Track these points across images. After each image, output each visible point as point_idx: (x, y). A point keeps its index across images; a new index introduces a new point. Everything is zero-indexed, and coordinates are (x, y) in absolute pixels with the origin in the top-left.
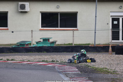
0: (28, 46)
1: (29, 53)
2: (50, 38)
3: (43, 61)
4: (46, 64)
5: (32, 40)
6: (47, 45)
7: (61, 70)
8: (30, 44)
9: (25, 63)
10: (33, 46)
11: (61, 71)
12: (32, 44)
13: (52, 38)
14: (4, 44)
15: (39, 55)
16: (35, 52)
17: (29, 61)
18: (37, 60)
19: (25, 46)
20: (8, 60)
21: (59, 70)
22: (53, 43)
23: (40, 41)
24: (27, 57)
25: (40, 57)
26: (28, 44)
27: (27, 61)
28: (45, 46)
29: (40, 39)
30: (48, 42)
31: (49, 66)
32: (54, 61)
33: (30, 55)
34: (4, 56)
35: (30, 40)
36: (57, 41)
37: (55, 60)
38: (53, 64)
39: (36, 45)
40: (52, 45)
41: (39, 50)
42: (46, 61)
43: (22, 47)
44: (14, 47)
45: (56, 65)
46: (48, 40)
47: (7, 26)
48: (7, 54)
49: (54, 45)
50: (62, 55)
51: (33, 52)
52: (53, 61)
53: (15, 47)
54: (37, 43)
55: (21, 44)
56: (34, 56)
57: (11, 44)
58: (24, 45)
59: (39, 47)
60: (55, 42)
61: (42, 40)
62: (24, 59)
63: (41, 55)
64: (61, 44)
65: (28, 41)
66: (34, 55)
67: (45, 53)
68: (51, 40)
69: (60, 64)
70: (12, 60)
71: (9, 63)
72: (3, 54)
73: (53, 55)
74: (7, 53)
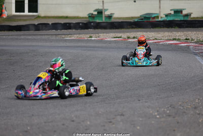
0: (154, 20)
1: (157, 29)
2: (184, 9)
3: (174, 39)
4: (178, 44)
5: (160, 12)
6: (179, 18)
7: (197, 51)
8: (158, 17)
9: (150, 41)
10: (162, 20)
11: (197, 53)
12: (160, 18)
13: (185, 9)
14: (124, 17)
15: (168, 31)
16: (163, 27)
17: (156, 39)
18: (167, 38)
19: (151, 20)
20: (129, 38)
21: (194, 51)
22: (187, 15)
23: (171, 14)
24: (153, 33)
25: (170, 34)
26: (155, 17)
27: (154, 40)
28: (176, 19)
29: (171, 10)
30: (180, 14)
31: (182, 46)
32: (188, 39)
33: (158, 31)
34: (124, 32)
35: (157, 12)
36: (192, 13)
37: (190, 38)
38: (187, 43)
39: (166, 18)
40: (186, 19)
41: (168, 24)
42: (179, 40)
43: (147, 22)
44: (136, 20)
45: (191, 44)
46: (181, 11)
48: (127, 30)
49: (188, 19)
50: (199, 31)
51: (161, 27)
52: (186, 39)
53: (137, 22)
54: (166, 16)
55: (145, 18)
56: (162, 33)
57: (132, 18)
58: (149, 18)
59: (169, 21)
60: (190, 15)
61: (172, 12)
62: (149, 36)
63: (172, 32)
64: (197, 18)
65: (155, 14)
66: (162, 31)
67: (177, 29)
68: (184, 12)
69: (196, 43)
70: (134, 38)
71: (130, 41)
72: (123, 30)
73: (187, 31)
74: (128, 28)
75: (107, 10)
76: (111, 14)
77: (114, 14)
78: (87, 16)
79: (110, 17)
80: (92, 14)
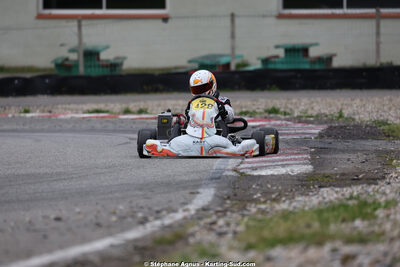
13: (316, 44)
22: (320, 60)
23: (277, 57)
29: (277, 47)
30: (302, 59)
36: (335, 55)
46: (305, 51)
47: (162, 5)
54: (265, 61)
57: (176, 68)
61: (281, 53)
68: (314, 53)
75: (107, 47)
76: (118, 58)
77: (125, 58)
78: (52, 66)
79: (114, 65)
80: (67, 59)
